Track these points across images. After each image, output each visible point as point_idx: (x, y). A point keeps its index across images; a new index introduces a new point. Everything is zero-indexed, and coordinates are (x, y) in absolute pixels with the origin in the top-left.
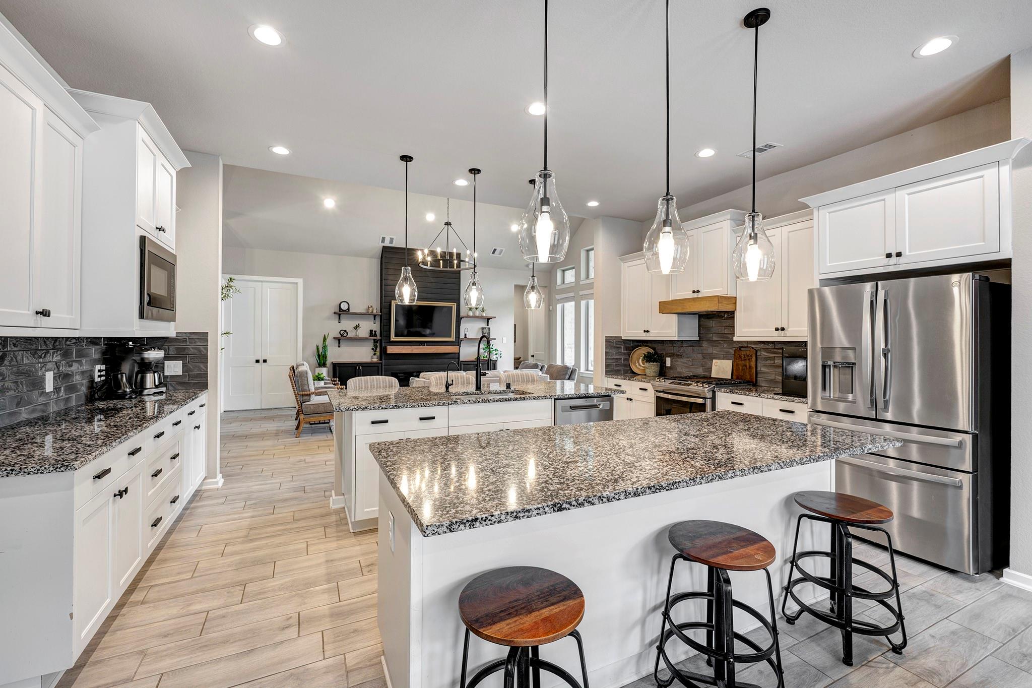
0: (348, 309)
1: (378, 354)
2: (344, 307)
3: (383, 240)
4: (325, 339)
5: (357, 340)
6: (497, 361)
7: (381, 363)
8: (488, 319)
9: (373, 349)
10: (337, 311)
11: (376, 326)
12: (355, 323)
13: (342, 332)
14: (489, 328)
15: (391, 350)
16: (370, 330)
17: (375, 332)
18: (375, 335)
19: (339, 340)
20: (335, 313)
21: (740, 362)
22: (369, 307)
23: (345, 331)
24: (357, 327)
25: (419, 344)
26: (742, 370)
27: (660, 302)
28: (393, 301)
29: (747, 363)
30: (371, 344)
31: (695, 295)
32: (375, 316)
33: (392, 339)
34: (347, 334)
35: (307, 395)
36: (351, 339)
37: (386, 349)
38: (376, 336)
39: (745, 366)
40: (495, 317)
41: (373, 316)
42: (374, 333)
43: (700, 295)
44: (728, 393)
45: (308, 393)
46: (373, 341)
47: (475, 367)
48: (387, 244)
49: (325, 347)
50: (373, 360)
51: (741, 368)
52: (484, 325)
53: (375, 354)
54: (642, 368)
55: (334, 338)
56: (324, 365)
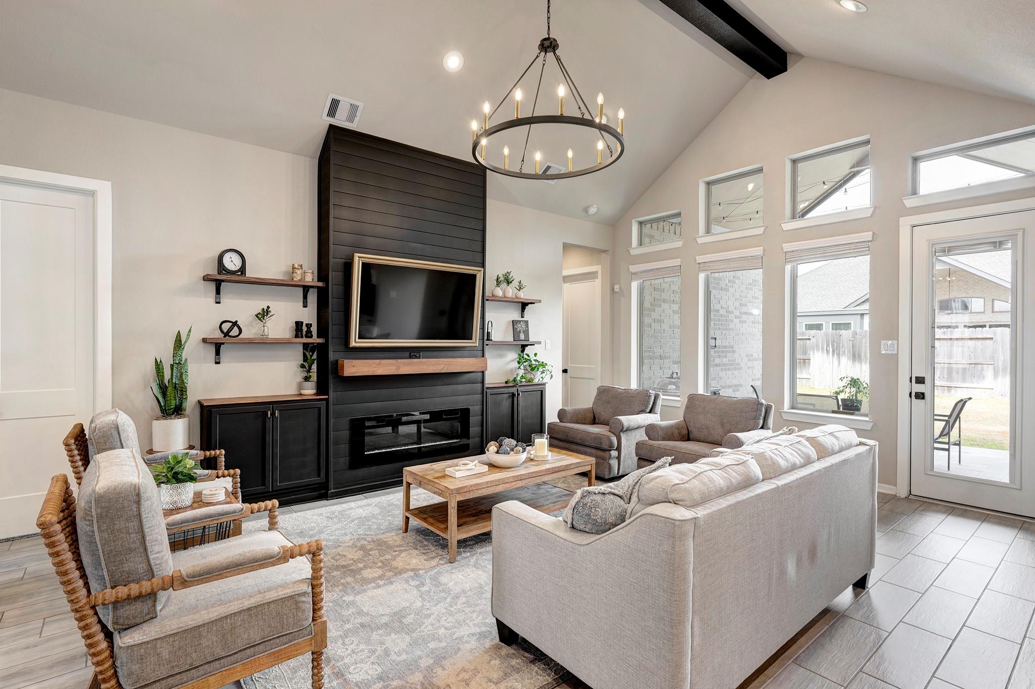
0: (243, 270)
1: (314, 375)
2: (232, 262)
3: (334, 105)
4: (179, 344)
5: (263, 344)
6: (544, 384)
7: (327, 400)
8: (524, 305)
9: (302, 366)
10: (213, 271)
11: (309, 315)
12: (259, 305)
13: (226, 327)
14: (527, 322)
15: (353, 368)
16: (297, 323)
17: (309, 326)
18: (309, 334)
19: (218, 347)
20: (206, 278)
22: (294, 268)
23: (235, 324)
24: (264, 314)
25: (407, 354)
28: (356, 255)
30: (297, 354)
32: (306, 289)
33: (353, 344)
34: (240, 331)
36: (251, 343)
37: (337, 368)
38: (311, 337)
40: (540, 301)
41: (301, 290)
42: (305, 329)
46: (301, 348)
47: (509, 397)
48: (341, 121)
49: (178, 366)
50: (304, 392)
52: (515, 315)
53: (307, 379)
55: (205, 340)
56: (178, 411)
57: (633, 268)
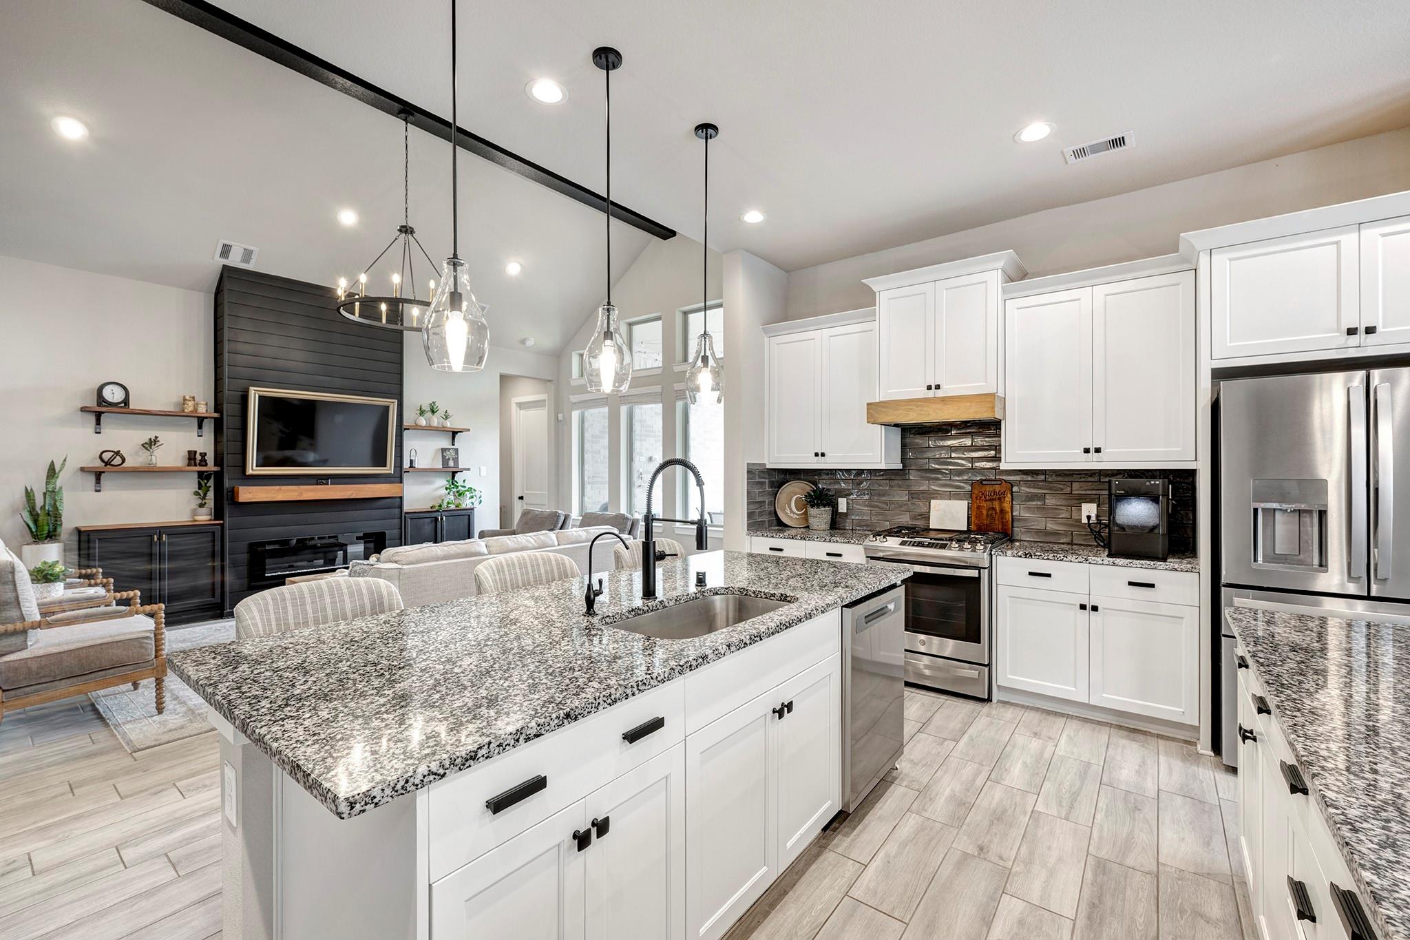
0: (126, 402)
1: (210, 501)
2: (113, 395)
3: (226, 250)
4: (52, 472)
5: (150, 473)
6: (473, 509)
7: (222, 525)
8: (454, 434)
9: (196, 493)
10: (92, 403)
11: (204, 443)
12: (146, 435)
13: (106, 456)
14: (457, 450)
15: (247, 494)
16: (189, 452)
17: (203, 455)
18: (203, 462)
19: (98, 475)
20: (83, 410)
21: (984, 504)
22: (185, 400)
23: (117, 453)
24: (151, 443)
25: (315, 481)
26: (987, 516)
27: (868, 404)
28: (251, 388)
29: (996, 504)
30: (192, 483)
31: (931, 394)
32: (201, 421)
33: (250, 472)
34: (124, 460)
35: (15, 633)
36: (136, 472)
37: (233, 493)
38: (206, 465)
39: (994, 509)
40: (469, 430)
41: (195, 421)
42: (198, 457)
43: (939, 393)
44: (1020, 557)
45: (19, 626)
46: (196, 476)
47: (432, 522)
48: (235, 260)
49: (52, 494)
50: (197, 518)
51: (985, 512)
52: (446, 443)
53: (201, 506)
54: (795, 516)
55: (82, 469)
56: (52, 536)
57: (574, 399)
